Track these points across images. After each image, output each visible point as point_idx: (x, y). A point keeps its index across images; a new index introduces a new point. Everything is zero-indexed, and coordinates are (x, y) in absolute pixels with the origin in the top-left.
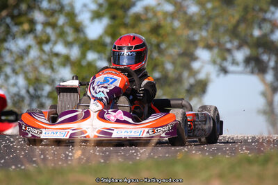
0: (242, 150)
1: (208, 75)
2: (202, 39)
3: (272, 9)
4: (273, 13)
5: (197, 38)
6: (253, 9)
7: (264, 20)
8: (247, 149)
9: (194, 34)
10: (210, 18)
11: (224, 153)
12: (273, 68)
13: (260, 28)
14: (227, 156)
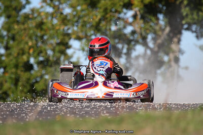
0: (103, 113)
1: (78, 58)
2: (74, 32)
3: (125, 10)
4: (125, 14)
5: (70, 31)
6: (111, 11)
7: (119, 19)
8: (107, 113)
9: (68, 29)
10: (79, 18)
11: (91, 115)
12: (125, 54)
13: (116, 24)
14: (93, 118)
